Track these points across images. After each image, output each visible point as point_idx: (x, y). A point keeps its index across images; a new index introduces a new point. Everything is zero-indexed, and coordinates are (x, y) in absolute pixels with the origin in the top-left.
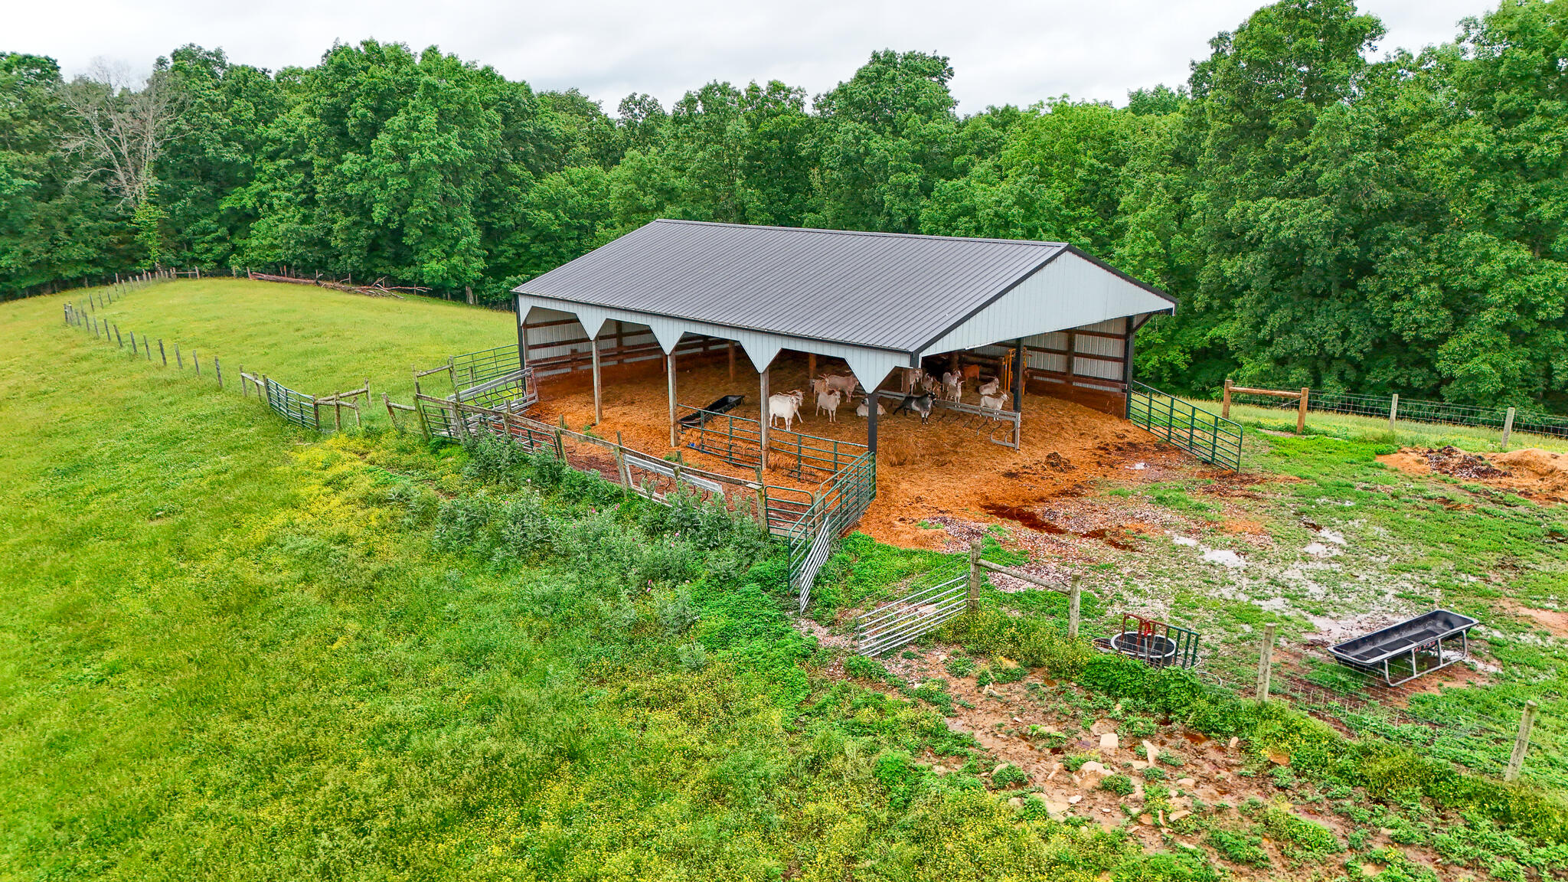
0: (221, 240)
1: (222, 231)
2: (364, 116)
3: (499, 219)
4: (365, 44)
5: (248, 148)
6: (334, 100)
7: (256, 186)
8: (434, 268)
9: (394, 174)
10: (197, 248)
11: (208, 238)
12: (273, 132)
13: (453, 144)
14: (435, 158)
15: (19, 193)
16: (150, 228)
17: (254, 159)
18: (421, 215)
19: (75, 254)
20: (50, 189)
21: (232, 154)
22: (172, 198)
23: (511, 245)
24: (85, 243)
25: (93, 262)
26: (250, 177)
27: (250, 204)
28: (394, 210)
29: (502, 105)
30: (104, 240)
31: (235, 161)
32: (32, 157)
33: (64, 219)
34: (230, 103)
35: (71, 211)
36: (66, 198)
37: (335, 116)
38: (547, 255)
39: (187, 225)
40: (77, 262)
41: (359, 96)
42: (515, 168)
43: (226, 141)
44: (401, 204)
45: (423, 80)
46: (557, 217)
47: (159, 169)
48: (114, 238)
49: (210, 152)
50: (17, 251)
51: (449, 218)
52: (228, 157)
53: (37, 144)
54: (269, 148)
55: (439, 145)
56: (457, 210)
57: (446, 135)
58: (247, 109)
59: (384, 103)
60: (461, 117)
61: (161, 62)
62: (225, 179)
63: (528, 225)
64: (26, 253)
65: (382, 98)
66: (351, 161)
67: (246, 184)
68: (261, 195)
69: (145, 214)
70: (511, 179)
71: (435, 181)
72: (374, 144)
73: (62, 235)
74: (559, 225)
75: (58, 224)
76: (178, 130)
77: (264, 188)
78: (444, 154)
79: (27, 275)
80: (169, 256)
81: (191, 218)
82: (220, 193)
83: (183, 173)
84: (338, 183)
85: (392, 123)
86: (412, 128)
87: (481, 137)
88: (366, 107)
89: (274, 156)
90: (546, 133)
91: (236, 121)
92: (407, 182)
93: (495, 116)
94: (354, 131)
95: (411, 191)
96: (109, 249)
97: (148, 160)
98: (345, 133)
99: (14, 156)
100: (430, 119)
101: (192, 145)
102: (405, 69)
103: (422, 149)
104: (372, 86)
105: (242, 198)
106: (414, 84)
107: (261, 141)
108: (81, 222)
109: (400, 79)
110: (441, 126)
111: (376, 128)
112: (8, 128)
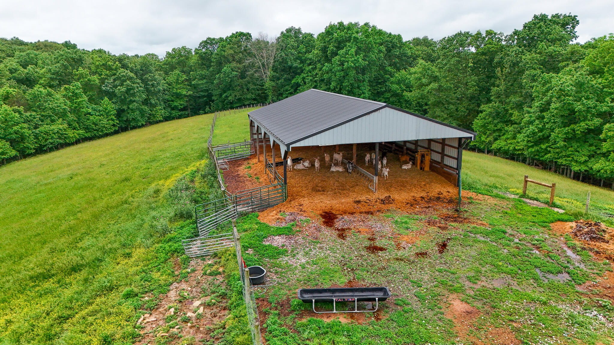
1: (292, 90)
2: (333, 50)
3: (380, 88)
4: (338, 23)
5: (302, 62)
6: (325, 44)
7: (303, 75)
9: (339, 71)
11: (287, 93)
12: (310, 56)
13: (360, 60)
14: (352, 65)
15: (233, 77)
16: (269, 89)
17: (303, 66)
19: (249, 96)
20: (242, 76)
22: (278, 79)
23: (383, 98)
24: (252, 93)
25: (254, 99)
26: (302, 71)
27: (300, 81)
28: (338, 84)
29: (387, 44)
30: (257, 92)
31: (297, 66)
32: (238, 65)
33: (246, 85)
34: (299, 47)
35: (249, 83)
36: (248, 78)
37: (324, 50)
38: (396, 102)
39: (282, 87)
40: (249, 99)
41: (332, 42)
42: (389, 68)
43: (295, 60)
45: (353, 35)
46: (400, 87)
47: (275, 69)
48: (260, 92)
49: (289, 63)
50: (233, 95)
51: (358, 87)
52: (295, 65)
53: (239, 62)
54: (308, 62)
55: (355, 60)
56: (362, 84)
57: (358, 56)
58: (303, 48)
59: (340, 45)
60: (365, 49)
61: (282, 33)
62: (296, 72)
63: (390, 91)
64: (236, 96)
65: (340, 43)
66: (327, 66)
67: (300, 74)
68: (304, 78)
69: (268, 84)
70: (386, 72)
71: (352, 73)
72: (333, 60)
73: (245, 90)
74: (401, 90)
75: (244, 87)
76: (281, 56)
77: (305, 75)
78: (356, 63)
79: (236, 103)
80: (274, 98)
81: (283, 86)
82: (293, 77)
83: (283, 70)
84: (322, 75)
85: (341, 52)
86: (347, 54)
87: (373, 56)
88: (334, 46)
89: (310, 64)
90: (405, 55)
91: (299, 53)
92: (342, 74)
93: (384, 49)
94: (329, 55)
95: (344, 77)
96: (259, 95)
97: (271, 65)
98: (327, 56)
99: (234, 64)
100: (353, 50)
101: (284, 61)
102: (350, 32)
103: (348, 62)
104: (337, 39)
105: (298, 79)
106: (350, 37)
107: (306, 59)
108: (251, 86)
109: (347, 36)
110: (357, 53)
111: (336, 54)
112: (232, 56)
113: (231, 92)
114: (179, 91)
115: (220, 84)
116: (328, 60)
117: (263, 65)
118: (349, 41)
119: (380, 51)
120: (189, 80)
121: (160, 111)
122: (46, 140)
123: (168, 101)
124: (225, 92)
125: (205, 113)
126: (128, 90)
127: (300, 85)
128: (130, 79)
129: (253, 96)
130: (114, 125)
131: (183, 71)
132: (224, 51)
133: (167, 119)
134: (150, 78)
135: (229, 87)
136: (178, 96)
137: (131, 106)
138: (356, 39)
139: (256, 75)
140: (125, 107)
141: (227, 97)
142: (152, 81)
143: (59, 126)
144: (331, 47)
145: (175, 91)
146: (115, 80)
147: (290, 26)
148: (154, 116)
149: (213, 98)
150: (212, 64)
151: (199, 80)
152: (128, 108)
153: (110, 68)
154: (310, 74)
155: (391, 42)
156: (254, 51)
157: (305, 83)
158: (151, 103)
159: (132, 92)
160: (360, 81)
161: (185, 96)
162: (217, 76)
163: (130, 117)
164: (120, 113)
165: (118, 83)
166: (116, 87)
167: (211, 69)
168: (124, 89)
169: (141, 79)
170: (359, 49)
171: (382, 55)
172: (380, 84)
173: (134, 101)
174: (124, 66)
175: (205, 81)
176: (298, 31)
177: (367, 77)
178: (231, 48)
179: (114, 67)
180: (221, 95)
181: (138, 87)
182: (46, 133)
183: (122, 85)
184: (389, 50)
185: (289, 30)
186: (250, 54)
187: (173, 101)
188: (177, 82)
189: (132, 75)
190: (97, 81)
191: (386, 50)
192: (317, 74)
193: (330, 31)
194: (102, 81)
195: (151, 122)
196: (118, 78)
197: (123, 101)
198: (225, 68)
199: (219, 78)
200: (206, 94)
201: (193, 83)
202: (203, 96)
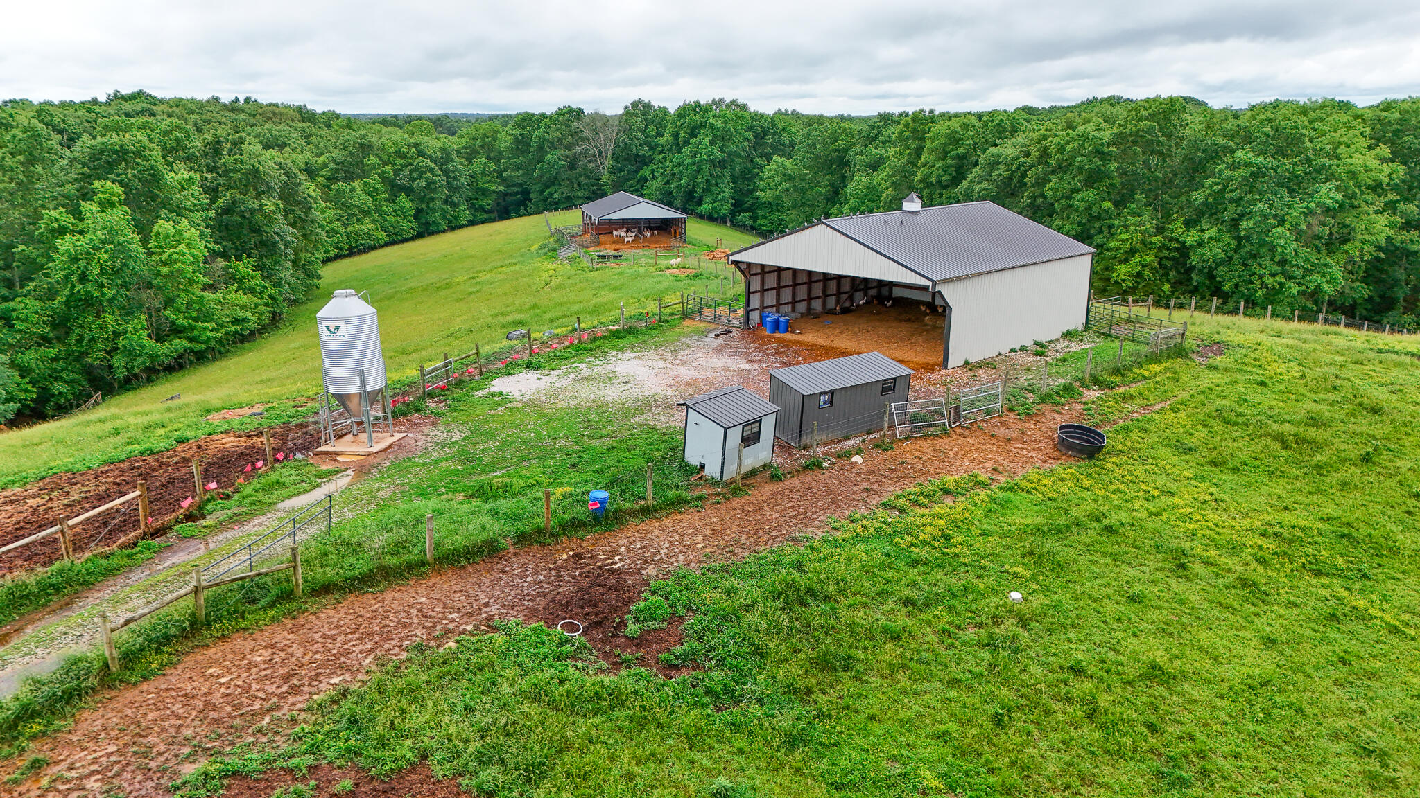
1: (638, 186)
2: (684, 137)
3: (747, 185)
4: (694, 102)
5: (652, 148)
7: (652, 166)
8: (705, 207)
9: (692, 164)
12: (661, 141)
13: (717, 151)
14: (707, 157)
15: (560, 167)
16: (608, 184)
17: (652, 154)
18: (701, 183)
19: (580, 194)
20: (572, 166)
21: (644, 151)
22: (621, 170)
23: (750, 198)
24: (584, 189)
25: (588, 198)
26: (650, 160)
27: (647, 175)
28: (691, 180)
29: (756, 129)
30: (592, 188)
31: (644, 155)
32: (567, 152)
33: (577, 179)
34: (647, 128)
35: (581, 176)
36: (579, 170)
37: (676, 136)
39: (625, 182)
40: (581, 198)
41: (685, 127)
42: (758, 161)
43: (642, 146)
44: (694, 177)
45: (709, 121)
47: (614, 159)
48: (595, 188)
49: (634, 151)
50: (559, 192)
51: (717, 185)
52: (641, 153)
53: (568, 148)
54: (659, 149)
55: (710, 151)
56: (721, 181)
57: (713, 147)
58: (653, 130)
59: (694, 131)
60: (722, 138)
61: (627, 107)
62: (642, 162)
64: (563, 193)
65: (693, 129)
66: (677, 158)
67: (647, 165)
68: (653, 171)
69: (606, 177)
70: (754, 165)
71: (706, 167)
72: (684, 150)
73: (576, 186)
75: (575, 181)
76: (623, 140)
78: (711, 155)
81: (626, 180)
82: (638, 169)
83: (626, 160)
84: (673, 167)
85: (693, 141)
86: (700, 143)
87: (732, 147)
88: (686, 133)
89: (660, 153)
91: (648, 136)
92: (695, 168)
93: (749, 135)
94: (680, 143)
95: (697, 171)
96: (594, 192)
97: (610, 153)
98: (678, 145)
99: (560, 152)
100: (708, 139)
101: (627, 147)
102: (706, 115)
103: (701, 153)
104: (690, 124)
105: (646, 172)
106: (706, 122)
107: (657, 145)
108: (583, 180)
109: (703, 120)
110: (712, 143)
111: (687, 143)
112: (559, 140)
113: (557, 187)
114: (485, 185)
115: (542, 176)
116: (680, 152)
117: (600, 152)
118: (705, 127)
119: (745, 139)
120: (500, 173)
121: (465, 213)
122: (357, 241)
123: (471, 199)
124: (548, 187)
125: (520, 216)
126: (429, 184)
127: (646, 180)
128: (431, 170)
129: (587, 194)
130: (412, 228)
131: (489, 158)
132: (548, 133)
133: (472, 223)
134: (451, 169)
135: (553, 181)
136: (484, 192)
137: (431, 205)
138: (711, 125)
139: (591, 165)
140: (424, 206)
141: (550, 194)
142: (453, 172)
143: (367, 225)
144: (683, 133)
145: (480, 185)
146: (411, 171)
147: (637, 99)
148: (456, 218)
149: (532, 195)
150: (531, 149)
151: (513, 170)
152: (428, 207)
153: (404, 157)
154: (660, 165)
155: (762, 127)
156: (588, 134)
157: (654, 177)
158: (453, 202)
159: (433, 186)
161: (494, 192)
162: (538, 166)
163: (431, 218)
164: (418, 213)
165: (415, 175)
166: (413, 180)
167: (530, 156)
168: (424, 184)
169: (441, 170)
170: (715, 137)
171: (747, 144)
172: (747, 180)
173: (435, 199)
174: (422, 154)
175: (521, 172)
176: (648, 106)
178: (558, 130)
179: (409, 155)
180: (542, 192)
181: (440, 181)
182: (356, 233)
183: (420, 178)
184: (757, 137)
185: (635, 105)
186: (583, 139)
187: (477, 199)
188: (483, 174)
189: (433, 165)
190: (392, 173)
191: (755, 137)
192: (667, 166)
193: (683, 112)
194: (396, 173)
195: (453, 227)
196: (416, 170)
197: (422, 199)
198: (549, 156)
199: (541, 169)
200: (519, 190)
201: (504, 174)
202: (517, 193)
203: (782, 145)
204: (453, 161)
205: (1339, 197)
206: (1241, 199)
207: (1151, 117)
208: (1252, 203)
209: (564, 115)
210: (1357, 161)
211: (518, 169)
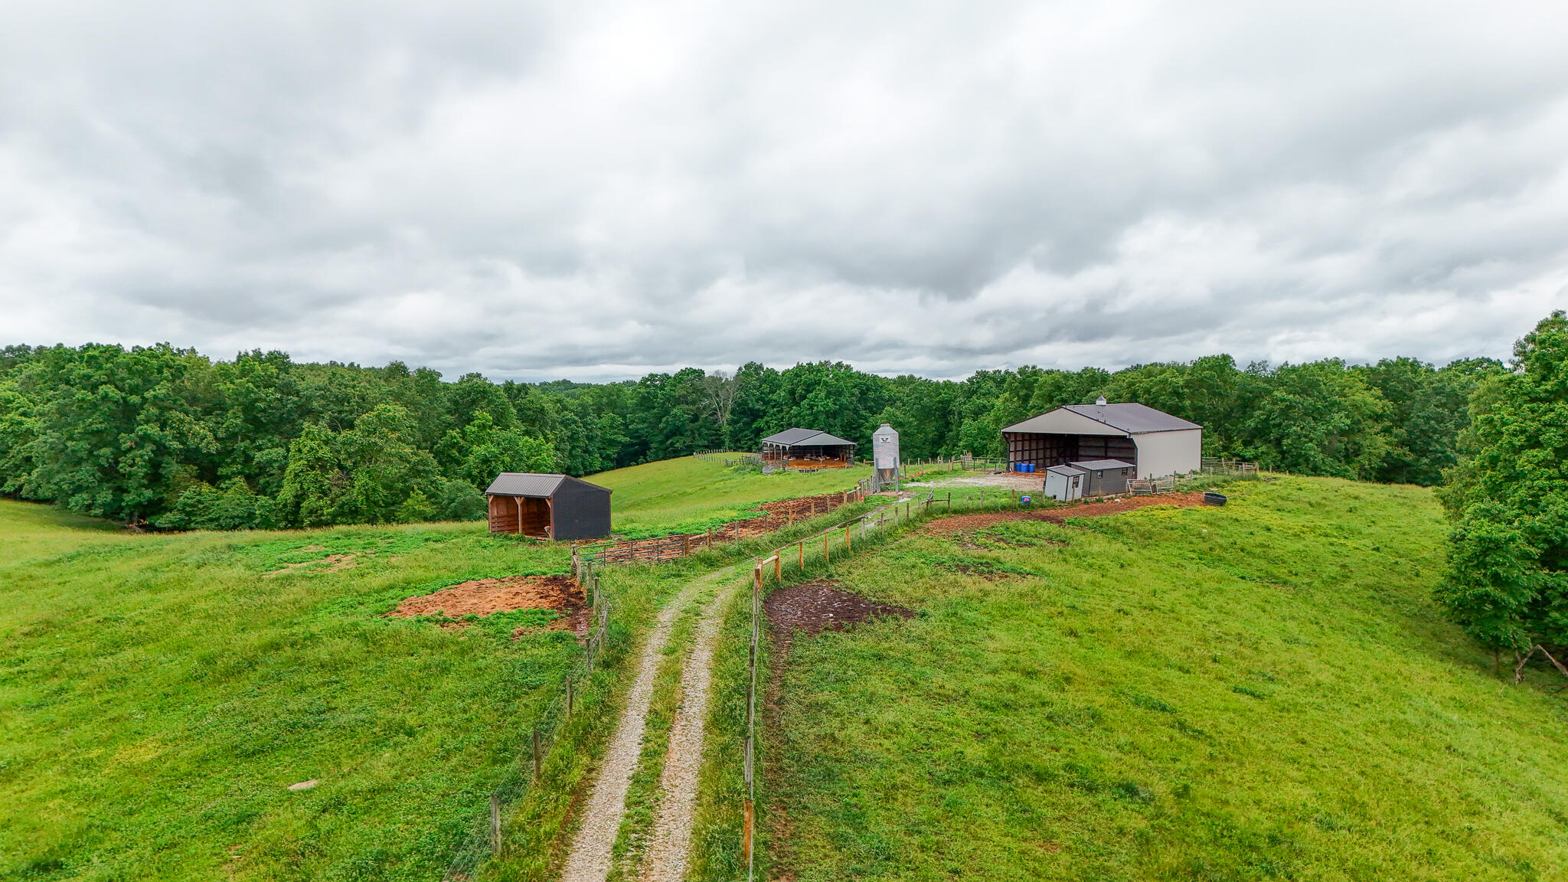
0: (751, 440)
1: (752, 436)
2: (801, 392)
4: (807, 363)
5: (766, 403)
6: (794, 385)
7: (766, 418)
9: (808, 415)
10: (742, 442)
12: (775, 397)
13: (831, 404)
14: (823, 409)
15: (684, 420)
16: (726, 434)
17: (767, 409)
19: (699, 442)
20: (695, 419)
21: (759, 406)
22: (736, 423)
24: (704, 438)
25: (705, 447)
26: (765, 413)
27: (762, 426)
29: (861, 386)
30: (711, 439)
31: (759, 409)
32: (691, 407)
33: (698, 430)
34: (761, 386)
35: (701, 427)
36: (700, 422)
37: (792, 392)
39: (740, 433)
40: (700, 447)
41: (801, 384)
42: (863, 412)
43: (757, 401)
45: (824, 379)
47: (732, 412)
48: (714, 438)
49: (750, 405)
50: (682, 441)
52: (757, 407)
53: (693, 403)
54: (773, 403)
55: (825, 404)
57: (828, 400)
58: (766, 387)
59: (809, 388)
60: (835, 393)
61: (740, 369)
62: (755, 415)
64: (684, 443)
65: (809, 386)
66: (795, 410)
67: (762, 418)
68: (767, 422)
69: (726, 428)
71: (823, 417)
72: (802, 403)
73: (697, 436)
75: (696, 432)
76: (741, 396)
79: (684, 450)
80: (732, 445)
81: (741, 431)
82: (753, 421)
83: (741, 413)
84: (790, 418)
85: (810, 396)
86: (816, 397)
87: (844, 400)
88: (803, 389)
89: (773, 407)
90: (881, 398)
91: (762, 393)
92: (811, 418)
93: (856, 391)
94: (797, 398)
95: (813, 421)
96: (712, 442)
97: (729, 408)
98: (795, 399)
99: (685, 406)
100: (823, 394)
101: (745, 403)
102: (819, 374)
103: (817, 406)
104: (806, 382)
105: (760, 423)
106: (820, 380)
107: (770, 401)
108: (704, 431)
109: (817, 378)
110: (827, 397)
111: (805, 397)
112: (684, 396)
113: (678, 437)
114: (613, 437)
115: (666, 428)
116: (798, 404)
117: (720, 407)
118: (819, 384)
119: (853, 395)
120: (626, 425)
121: (598, 461)
124: (670, 438)
126: (573, 434)
127: (762, 430)
128: (575, 422)
129: (706, 443)
131: (615, 413)
132: (673, 391)
133: (602, 470)
134: (589, 421)
135: (677, 431)
136: (612, 443)
137: (574, 452)
138: (826, 383)
139: (711, 418)
141: (672, 444)
142: (590, 424)
144: (799, 390)
145: (608, 437)
146: (557, 424)
147: (749, 361)
148: (591, 465)
149: (652, 445)
150: (657, 405)
151: (638, 423)
152: (570, 454)
154: (775, 418)
155: (865, 384)
156: (708, 390)
157: (769, 427)
158: (588, 450)
159: (576, 436)
160: (831, 426)
161: (620, 443)
162: (663, 419)
163: (572, 464)
165: (561, 427)
167: (655, 411)
168: (569, 434)
170: (829, 392)
171: (854, 398)
172: (854, 429)
173: (578, 447)
174: (566, 408)
175: (646, 425)
176: (759, 368)
177: (838, 421)
178: (682, 388)
180: (662, 442)
181: (582, 432)
183: (566, 428)
184: (863, 393)
185: (748, 366)
186: (708, 396)
187: (604, 449)
188: (611, 427)
189: (576, 418)
191: (860, 393)
192: (783, 418)
193: (798, 372)
195: (588, 472)
196: (562, 422)
198: (675, 410)
199: (667, 422)
200: (642, 441)
201: (630, 427)
202: (636, 444)
203: (882, 399)
204: (589, 415)
205: (1348, 422)
206: (1280, 424)
207: (1211, 368)
208: (1289, 426)
209: (688, 375)
210: (1358, 397)
211: (644, 422)
